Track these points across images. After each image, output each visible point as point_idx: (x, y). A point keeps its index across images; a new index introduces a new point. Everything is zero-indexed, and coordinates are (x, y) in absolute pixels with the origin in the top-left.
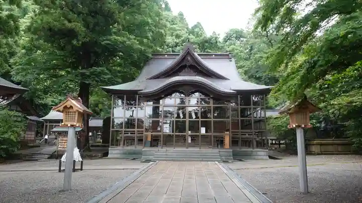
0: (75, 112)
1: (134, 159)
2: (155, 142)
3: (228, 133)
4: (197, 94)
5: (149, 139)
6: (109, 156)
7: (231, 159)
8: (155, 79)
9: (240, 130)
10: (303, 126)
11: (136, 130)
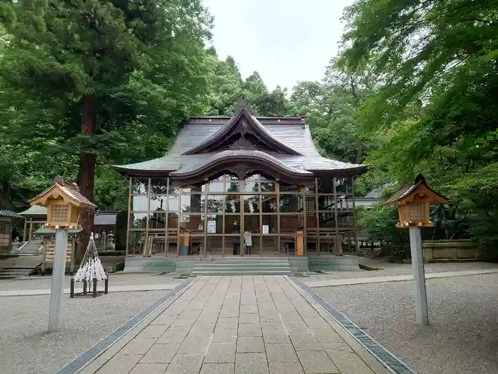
0: (67, 206)
1: (164, 273)
2: (195, 247)
3: (301, 232)
4: (256, 176)
5: (186, 244)
6: (126, 270)
7: (306, 271)
8: (194, 154)
9: (318, 229)
10: (420, 224)
11: (166, 229)
